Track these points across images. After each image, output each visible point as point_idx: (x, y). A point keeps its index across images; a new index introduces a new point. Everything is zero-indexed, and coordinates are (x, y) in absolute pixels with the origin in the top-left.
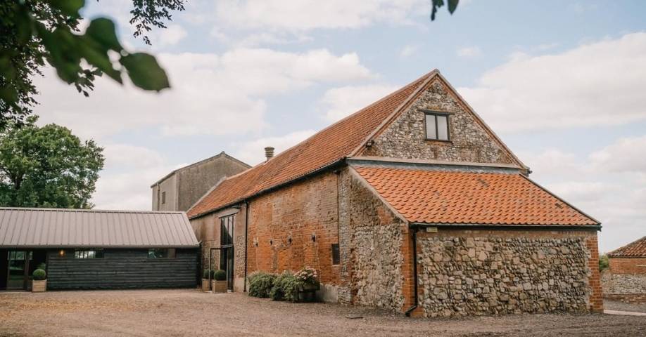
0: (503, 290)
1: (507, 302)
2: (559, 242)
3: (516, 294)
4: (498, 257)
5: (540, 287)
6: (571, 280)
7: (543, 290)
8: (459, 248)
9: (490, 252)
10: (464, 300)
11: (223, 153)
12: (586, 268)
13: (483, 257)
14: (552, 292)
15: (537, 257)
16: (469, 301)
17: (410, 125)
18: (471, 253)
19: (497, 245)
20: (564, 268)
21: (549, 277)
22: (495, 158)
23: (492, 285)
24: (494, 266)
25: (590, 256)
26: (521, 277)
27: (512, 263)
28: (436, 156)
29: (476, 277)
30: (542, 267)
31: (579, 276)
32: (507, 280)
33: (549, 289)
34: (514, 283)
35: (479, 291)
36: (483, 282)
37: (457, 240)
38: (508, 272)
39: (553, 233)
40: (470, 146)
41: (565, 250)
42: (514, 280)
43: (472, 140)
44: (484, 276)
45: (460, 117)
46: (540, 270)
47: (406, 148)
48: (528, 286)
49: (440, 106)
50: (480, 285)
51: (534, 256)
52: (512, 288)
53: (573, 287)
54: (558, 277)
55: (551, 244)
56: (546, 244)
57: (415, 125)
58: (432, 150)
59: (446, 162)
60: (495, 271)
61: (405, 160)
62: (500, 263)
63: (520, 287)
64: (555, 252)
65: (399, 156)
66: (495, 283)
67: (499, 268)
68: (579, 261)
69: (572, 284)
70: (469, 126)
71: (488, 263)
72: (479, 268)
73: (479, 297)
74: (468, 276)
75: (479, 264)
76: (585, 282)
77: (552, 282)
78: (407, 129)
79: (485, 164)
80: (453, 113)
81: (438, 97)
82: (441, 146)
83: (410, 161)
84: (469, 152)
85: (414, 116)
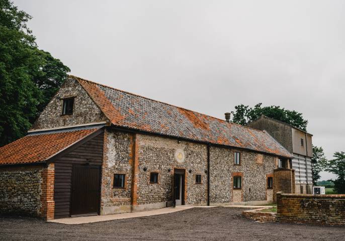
2: (24, 173)
3: (1, 204)
5: (13, 200)
6: (30, 197)
7: (14, 202)
12: (40, 189)
15: (12, 182)
17: (55, 109)
20: (26, 189)
21: (18, 195)
22: (93, 119)
25: (42, 182)
26: (3, 194)
27: (0, 186)
28: (64, 124)
30: (14, 188)
31: (35, 195)
33: (18, 202)
40: (81, 115)
41: (27, 178)
42: (1, 195)
43: (84, 110)
45: (80, 98)
46: (13, 191)
47: (52, 122)
48: (6, 199)
49: (70, 94)
53: (30, 201)
54: (22, 195)
55: (20, 175)
56: (17, 175)
57: (58, 108)
58: (63, 120)
59: (69, 126)
61: (51, 129)
63: (3, 200)
64: (22, 179)
65: (49, 127)
68: (35, 184)
69: (30, 199)
70: (83, 102)
77: (19, 197)
78: (54, 111)
79: (88, 124)
80: (76, 97)
81: (70, 89)
82: (67, 118)
83: (53, 129)
84: (80, 118)
85: (58, 103)
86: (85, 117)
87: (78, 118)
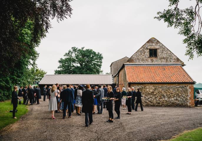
0: (158, 100)
1: (159, 103)
2: (178, 87)
3: (162, 101)
4: (156, 91)
5: (171, 99)
6: (183, 98)
7: (172, 100)
8: (143, 89)
9: (154, 90)
10: (145, 102)
11: (126, 57)
12: (189, 94)
13: (151, 91)
14: (175, 101)
15: (170, 91)
16: (147, 102)
17: (144, 53)
18: (148, 90)
19: (156, 88)
20: (180, 94)
21: (174, 97)
22: (172, 61)
23: (154, 98)
24: (155, 93)
25: (190, 91)
26: (164, 97)
27: (161, 93)
28: (152, 62)
29: (149, 96)
30: (172, 94)
31: (186, 97)
32: (159, 97)
33: (174, 100)
34: (162, 98)
35: (150, 100)
36: (151, 97)
37: (143, 86)
38: (159, 95)
39: (176, 84)
40: (164, 58)
41: (180, 89)
42: (162, 97)
43: (165, 56)
44: (151, 96)
45: (161, 50)
46: (171, 95)
47: (143, 60)
48: (166, 99)
49: (154, 47)
50: (150, 98)
51: (169, 91)
52: (161, 99)
53: (183, 100)
54: (177, 97)
55: (175, 87)
56: (173, 87)
57: (146, 53)
58: (151, 60)
59: (156, 63)
60: (155, 95)
61: (142, 63)
62: (157, 93)
63: (163, 99)
64: (177, 90)
65: (140, 62)
66: (155, 98)
67: (157, 94)
68: (186, 92)
69: (183, 99)
70: (164, 52)
71: (153, 92)
72: (150, 94)
73: (150, 101)
74: (147, 96)
75: (150, 93)
76: (188, 98)
77: (175, 98)
78: (143, 54)
79: (169, 63)
80: (159, 49)
81: (154, 44)
82: (154, 59)
83: (144, 63)
84: (163, 60)
85: (145, 51)
86: (167, 60)
87: (162, 59)
